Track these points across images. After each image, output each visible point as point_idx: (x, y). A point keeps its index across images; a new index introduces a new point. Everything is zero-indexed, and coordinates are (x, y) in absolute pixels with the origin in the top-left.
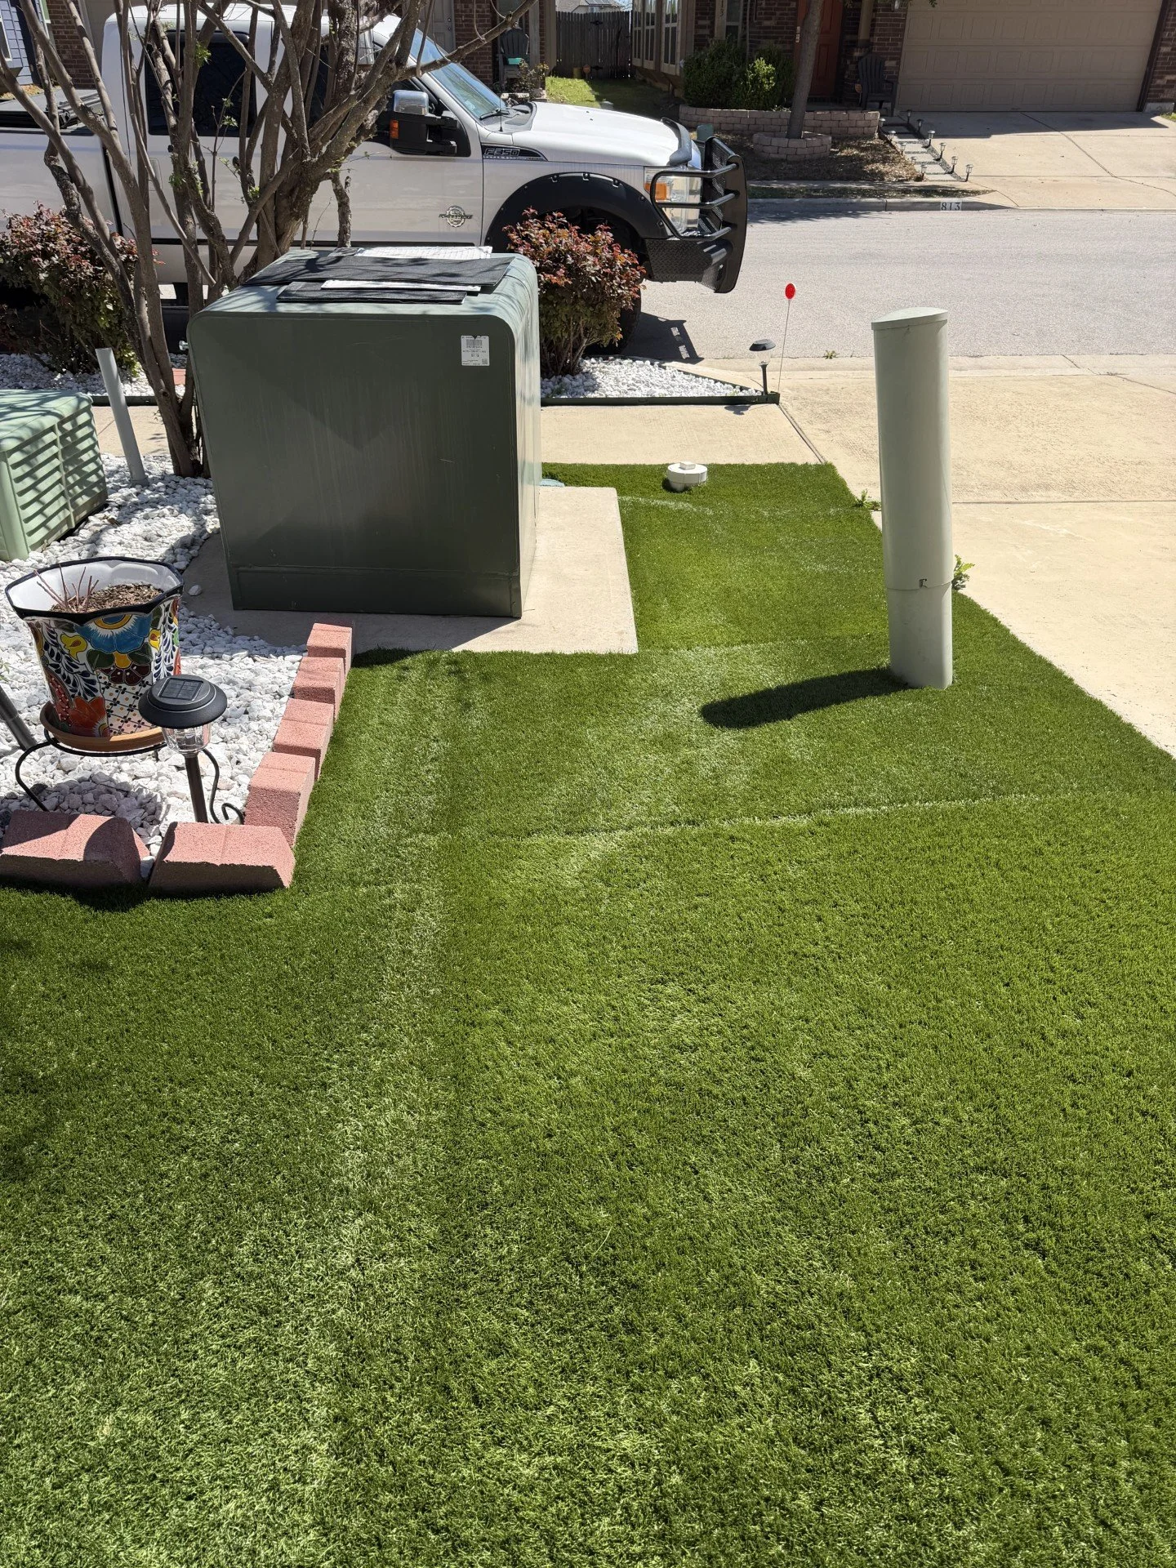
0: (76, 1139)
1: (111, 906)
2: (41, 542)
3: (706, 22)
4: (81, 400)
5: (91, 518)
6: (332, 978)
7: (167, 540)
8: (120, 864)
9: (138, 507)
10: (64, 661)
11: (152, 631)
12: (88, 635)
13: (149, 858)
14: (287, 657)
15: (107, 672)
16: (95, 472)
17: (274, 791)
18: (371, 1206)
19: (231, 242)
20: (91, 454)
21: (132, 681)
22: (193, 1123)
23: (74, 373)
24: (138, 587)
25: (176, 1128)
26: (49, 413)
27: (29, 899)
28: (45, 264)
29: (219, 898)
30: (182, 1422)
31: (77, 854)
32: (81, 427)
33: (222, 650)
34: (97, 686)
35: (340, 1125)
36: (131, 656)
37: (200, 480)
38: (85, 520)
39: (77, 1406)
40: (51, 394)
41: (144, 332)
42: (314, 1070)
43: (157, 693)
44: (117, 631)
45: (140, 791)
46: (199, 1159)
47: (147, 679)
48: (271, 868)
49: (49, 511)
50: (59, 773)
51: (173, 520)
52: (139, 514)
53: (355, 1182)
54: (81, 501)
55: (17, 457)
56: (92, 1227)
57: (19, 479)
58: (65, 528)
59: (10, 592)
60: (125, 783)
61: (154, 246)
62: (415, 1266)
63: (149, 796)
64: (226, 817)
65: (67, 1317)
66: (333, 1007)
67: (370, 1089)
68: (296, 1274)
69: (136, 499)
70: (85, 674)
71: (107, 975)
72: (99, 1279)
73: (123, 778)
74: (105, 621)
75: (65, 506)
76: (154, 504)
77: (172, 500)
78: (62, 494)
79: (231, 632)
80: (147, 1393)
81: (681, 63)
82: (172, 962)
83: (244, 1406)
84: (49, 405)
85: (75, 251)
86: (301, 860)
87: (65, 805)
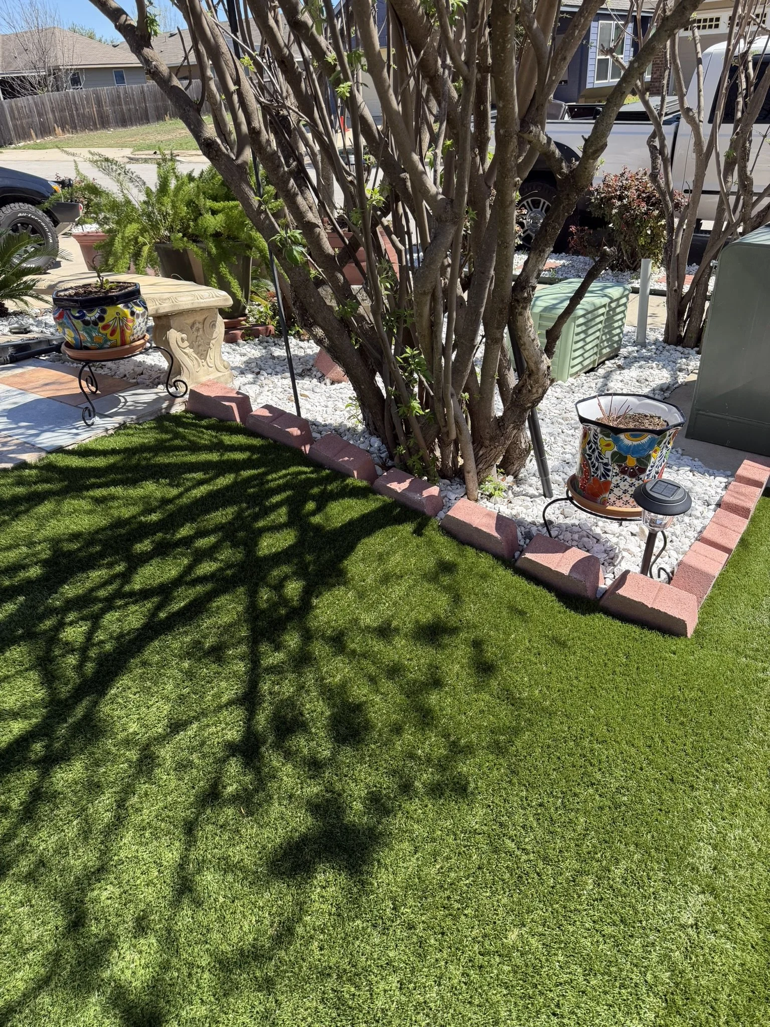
0: (530, 746)
1: (576, 609)
2: (577, 373)
4: (625, 289)
5: (607, 362)
6: (711, 714)
7: (651, 384)
8: (588, 585)
9: (636, 360)
10: (596, 453)
11: (656, 447)
12: (617, 441)
13: (603, 586)
14: (718, 478)
15: (619, 466)
16: (618, 334)
17: (697, 570)
18: (713, 891)
19: (756, 194)
20: (620, 323)
21: (632, 475)
22: (600, 770)
23: (613, 270)
24: (652, 417)
25: (590, 768)
26: (606, 296)
27: (531, 587)
28: (618, 203)
29: (643, 629)
30: (559, 962)
31: (565, 570)
32: (620, 306)
33: (673, 463)
34: (610, 474)
35: (699, 821)
36: (638, 460)
37: (679, 348)
38: (603, 363)
39: (501, 910)
40: (609, 284)
41: (675, 250)
42: (686, 773)
43: (649, 487)
44: (635, 443)
45: (606, 542)
46: (600, 796)
47: (642, 476)
48: (683, 622)
49: (586, 355)
50: (561, 517)
51: (657, 371)
52: (636, 364)
53: (705, 868)
54: (604, 351)
55: (582, 320)
56: (529, 805)
57: (578, 334)
58: (591, 367)
59: (578, 405)
60: (599, 534)
61: (703, 196)
62: (739, 953)
63: (612, 547)
64: (659, 576)
65: (506, 853)
66: (707, 735)
67: (726, 806)
68: (651, 909)
69: (635, 354)
70: (606, 464)
71: (566, 650)
72: (527, 840)
73: (598, 530)
74: (631, 435)
75: (596, 353)
76: (647, 359)
77: (658, 358)
78: (597, 346)
79: (680, 451)
80: (541, 929)
82: (606, 659)
83: (599, 977)
84: (608, 291)
85: (639, 196)
86: (702, 623)
87: (561, 537)
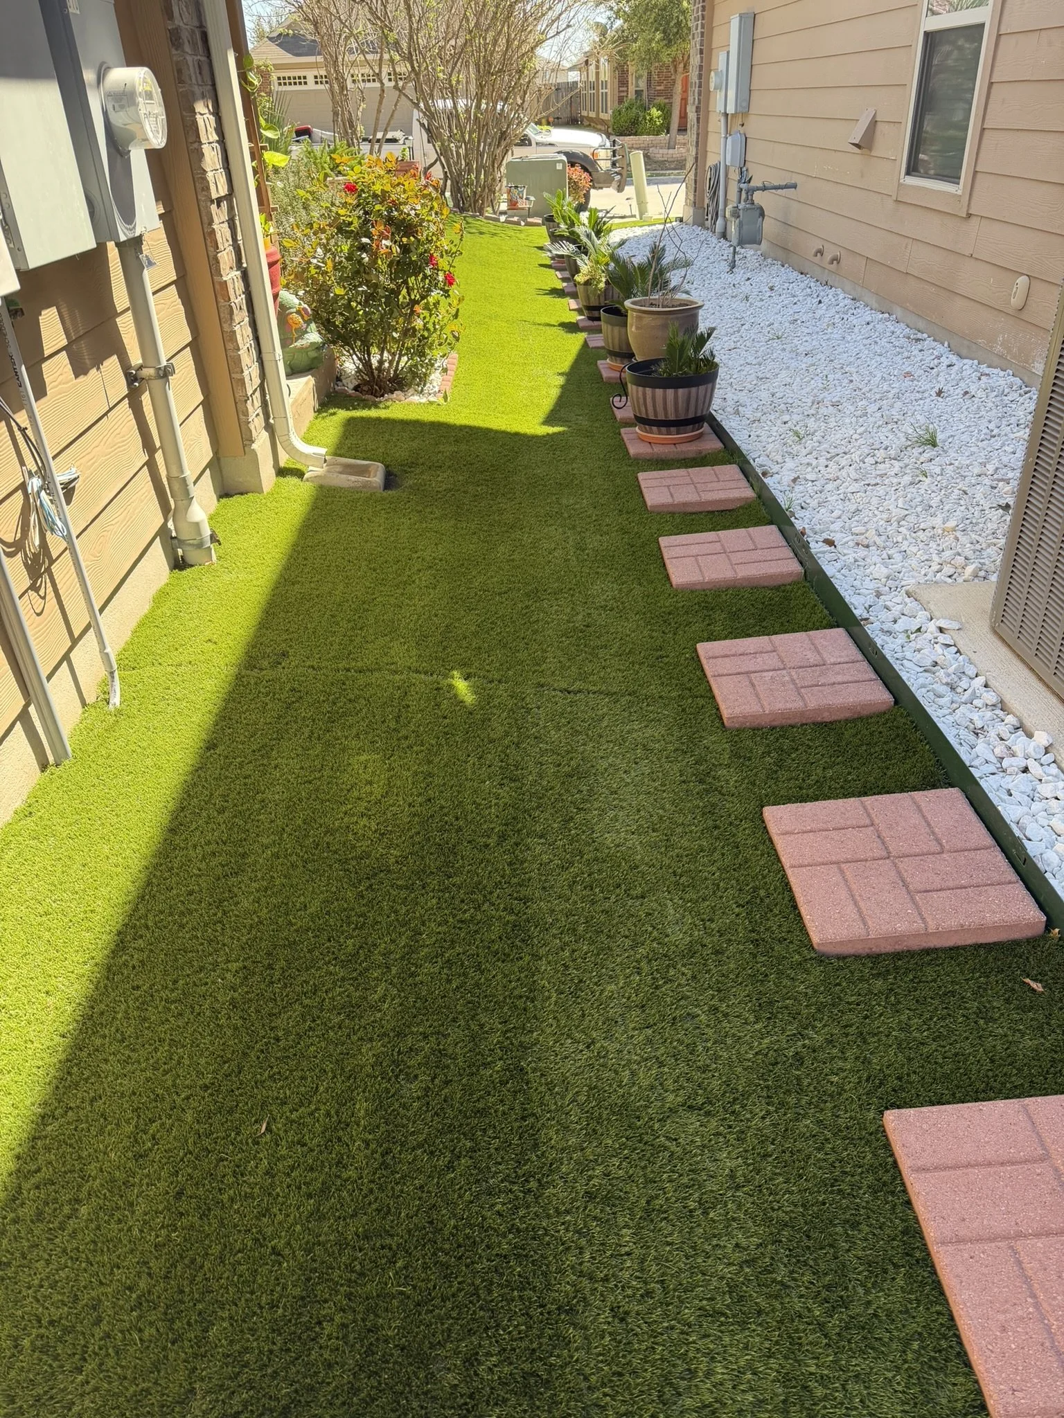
3: (625, 89)
81: (610, 112)
